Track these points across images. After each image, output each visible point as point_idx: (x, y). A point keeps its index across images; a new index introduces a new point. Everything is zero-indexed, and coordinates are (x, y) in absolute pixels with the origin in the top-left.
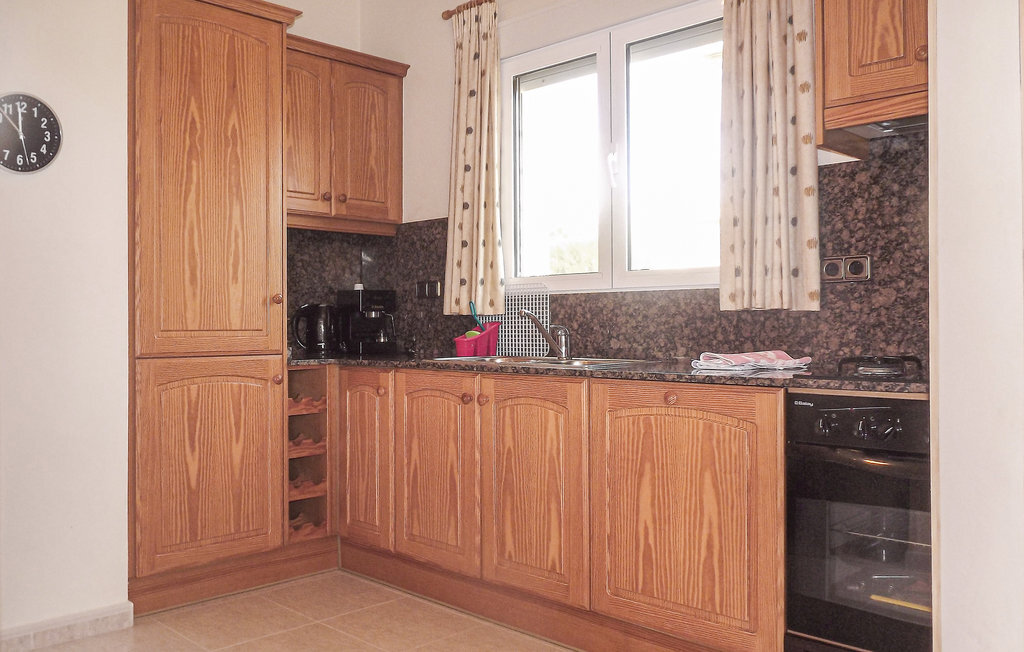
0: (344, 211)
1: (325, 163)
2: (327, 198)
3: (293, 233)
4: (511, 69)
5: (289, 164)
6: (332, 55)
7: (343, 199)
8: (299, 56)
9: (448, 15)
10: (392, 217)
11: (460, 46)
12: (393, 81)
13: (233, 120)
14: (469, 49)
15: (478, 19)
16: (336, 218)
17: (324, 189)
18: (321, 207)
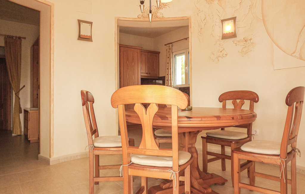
0: (150, 75)
1: (147, 69)
2: (147, 73)
3: (142, 79)
4: (174, 54)
5: (141, 69)
6: (148, 52)
7: (150, 73)
8: (143, 53)
9: (165, 45)
10: (158, 76)
11: (167, 50)
12: (158, 55)
13: (133, 64)
14: (168, 51)
15: (169, 46)
16: (149, 76)
17: (147, 72)
18: (146, 75)
